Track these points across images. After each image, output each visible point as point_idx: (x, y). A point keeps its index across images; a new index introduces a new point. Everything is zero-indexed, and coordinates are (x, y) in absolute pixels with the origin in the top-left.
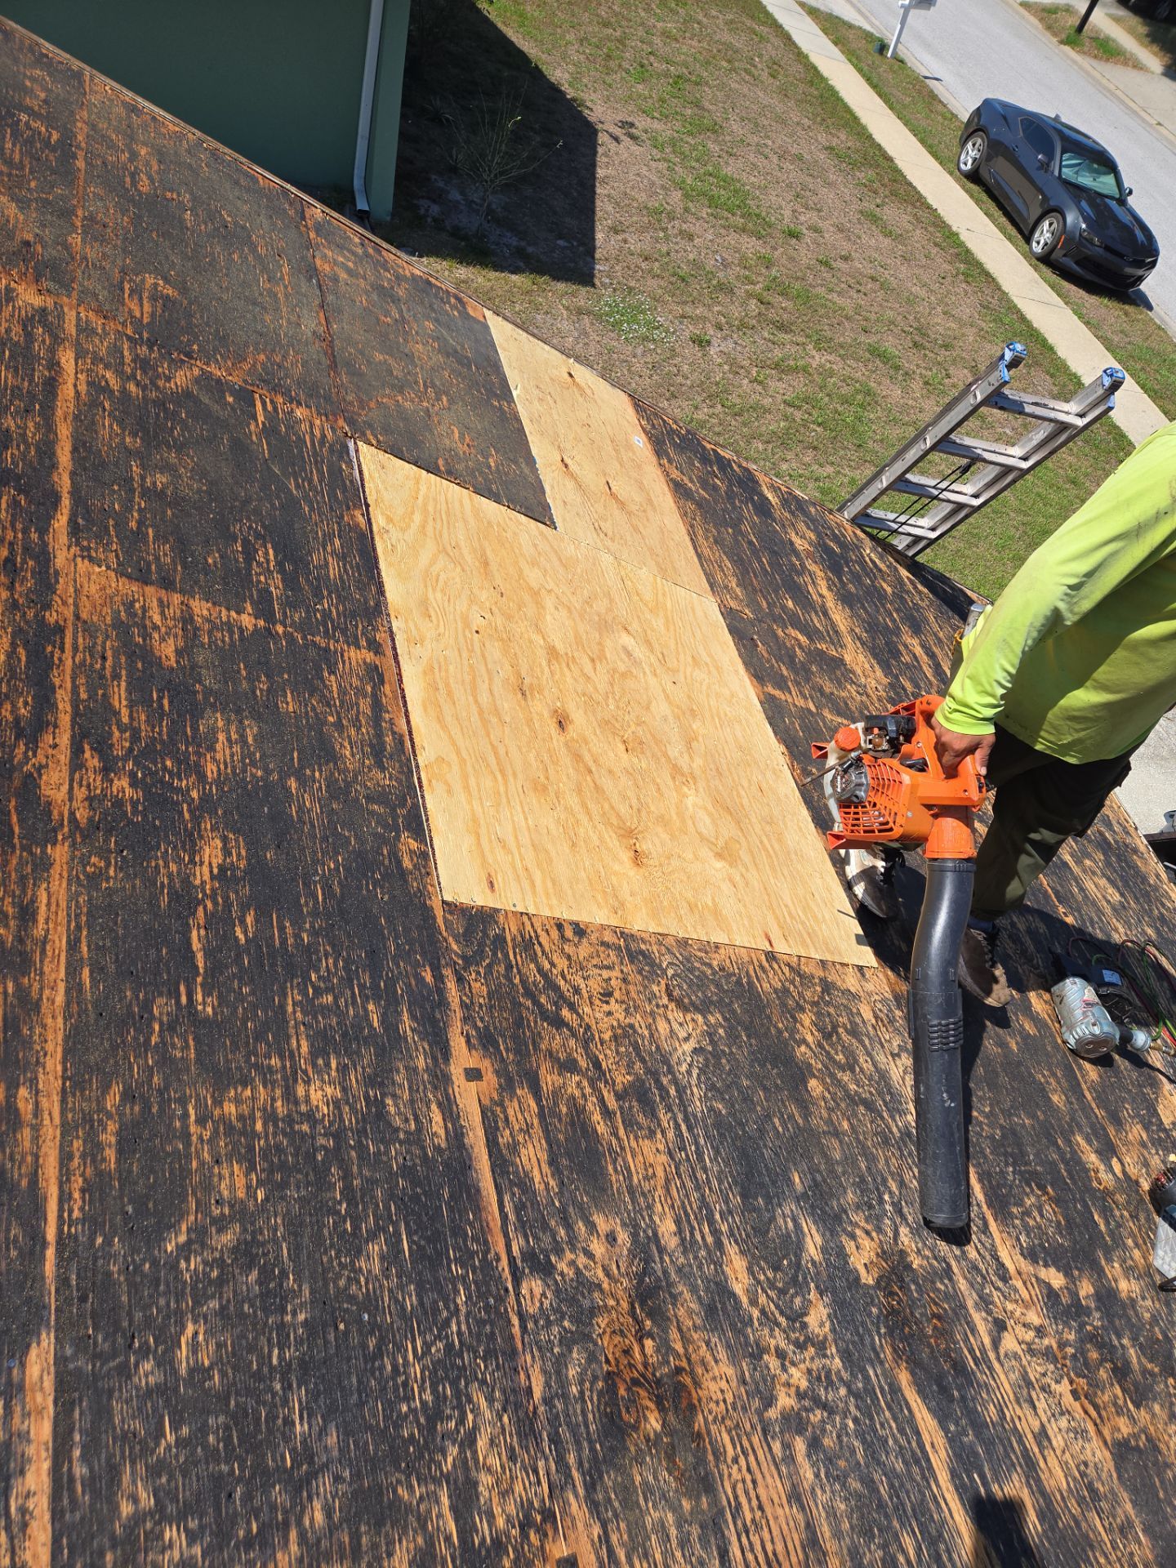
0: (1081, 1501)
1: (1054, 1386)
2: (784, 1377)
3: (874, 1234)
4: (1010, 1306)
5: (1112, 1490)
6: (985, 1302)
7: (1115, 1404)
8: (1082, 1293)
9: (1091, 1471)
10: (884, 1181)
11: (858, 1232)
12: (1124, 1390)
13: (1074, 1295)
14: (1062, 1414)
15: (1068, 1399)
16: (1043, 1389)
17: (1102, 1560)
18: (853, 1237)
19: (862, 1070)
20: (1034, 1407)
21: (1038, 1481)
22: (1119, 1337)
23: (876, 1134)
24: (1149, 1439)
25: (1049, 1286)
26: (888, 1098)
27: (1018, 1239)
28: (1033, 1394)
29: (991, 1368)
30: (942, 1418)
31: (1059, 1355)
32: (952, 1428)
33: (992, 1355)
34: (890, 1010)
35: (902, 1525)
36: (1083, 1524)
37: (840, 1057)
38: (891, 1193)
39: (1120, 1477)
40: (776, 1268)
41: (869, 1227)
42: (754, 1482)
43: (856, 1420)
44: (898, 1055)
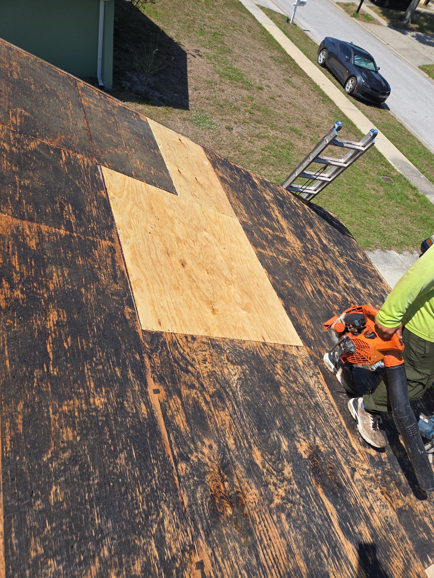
0: (386, 530)
1: (374, 490)
2: (276, 492)
3: (307, 440)
4: (357, 463)
5: (397, 526)
6: (348, 462)
7: (397, 496)
8: (383, 457)
9: (389, 519)
10: (309, 421)
11: (301, 440)
12: (400, 490)
13: (380, 458)
14: (378, 500)
15: (380, 495)
16: (370, 491)
17: (395, 551)
18: (299, 442)
19: (299, 382)
20: (368, 498)
21: (370, 524)
22: (397, 472)
23: (306, 405)
24: (410, 507)
25: (370, 455)
26: (309, 392)
27: (359, 439)
28: (367, 493)
29: (351, 485)
30: (335, 504)
31: (376, 479)
32: (338, 507)
33: (351, 481)
34: (309, 361)
35: (322, 542)
36: (387, 538)
37: (291, 379)
38: (312, 426)
39: (400, 521)
40: (272, 454)
41: (305, 438)
42: (267, 530)
43: (303, 506)
44: (312, 377)
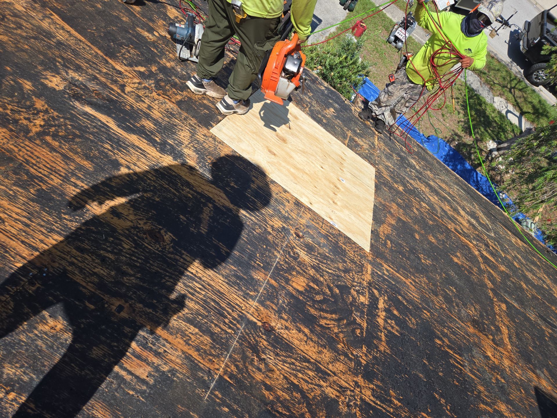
0: (168, 117)
1: (150, 95)
2: (32, 124)
3: (57, 76)
4: (125, 80)
5: (179, 112)
6: (115, 82)
7: (174, 93)
8: (153, 70)
9: (170, 110)
10: (55, 59)
11: (48, 77)
12: (176, 89)
13: (151, 71)
14: (155, 100)
15: (156, 97)
16: (146, 96)
17: (180, 127)
18: (47, 79)
19: (26, 28)
20: (144, 102)
21: (151, 118)
22: (171, 77)
23: (44, 46)
24: (188, 97)
25: (140, 72)
26: (45, 34)
27: (122, 62)
28: (143, 99)
29: (123, 97)
30: (109, 115)
31: (150, 87)
32: (114, 115)
33: (123, 94)
34: (32, 5)
35: (102, 143)
36: (171, 122)
37: (12, 25)
38: (59, 62)
39: (181, 109)
40: (12, 96)
41: (53, 74)
42: (32, 153)
43: (70, 125)
44: (43, 19)
